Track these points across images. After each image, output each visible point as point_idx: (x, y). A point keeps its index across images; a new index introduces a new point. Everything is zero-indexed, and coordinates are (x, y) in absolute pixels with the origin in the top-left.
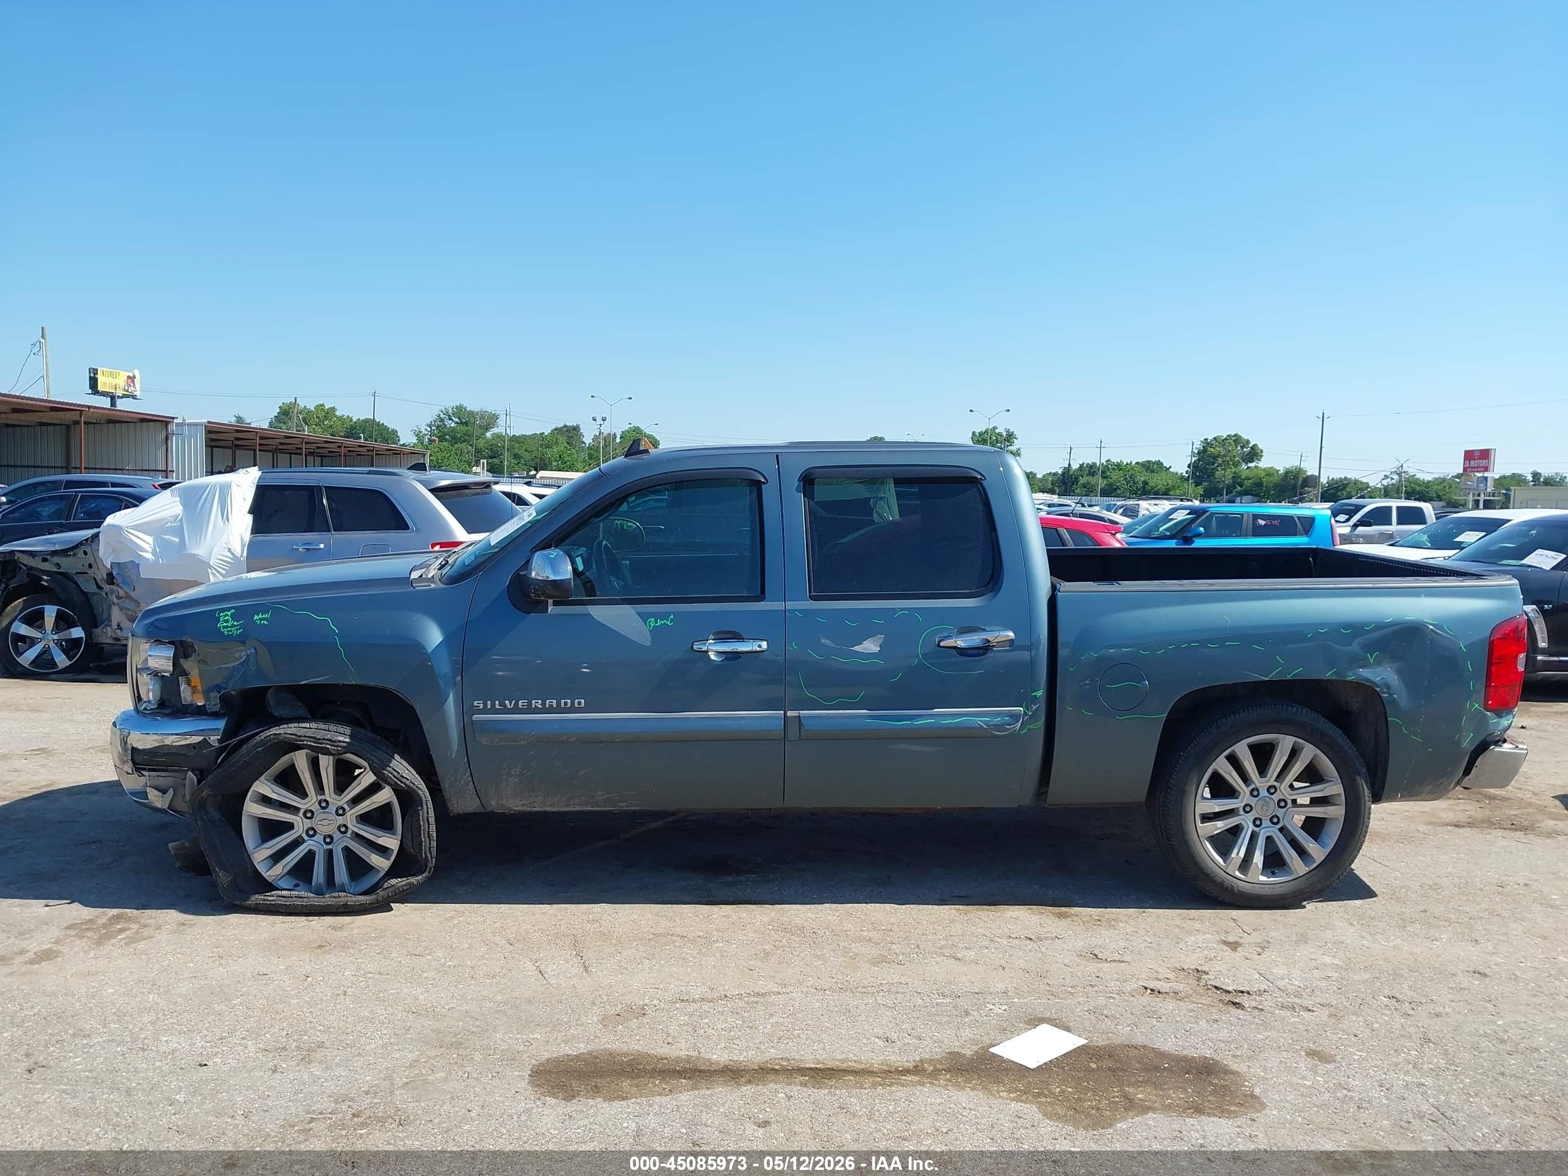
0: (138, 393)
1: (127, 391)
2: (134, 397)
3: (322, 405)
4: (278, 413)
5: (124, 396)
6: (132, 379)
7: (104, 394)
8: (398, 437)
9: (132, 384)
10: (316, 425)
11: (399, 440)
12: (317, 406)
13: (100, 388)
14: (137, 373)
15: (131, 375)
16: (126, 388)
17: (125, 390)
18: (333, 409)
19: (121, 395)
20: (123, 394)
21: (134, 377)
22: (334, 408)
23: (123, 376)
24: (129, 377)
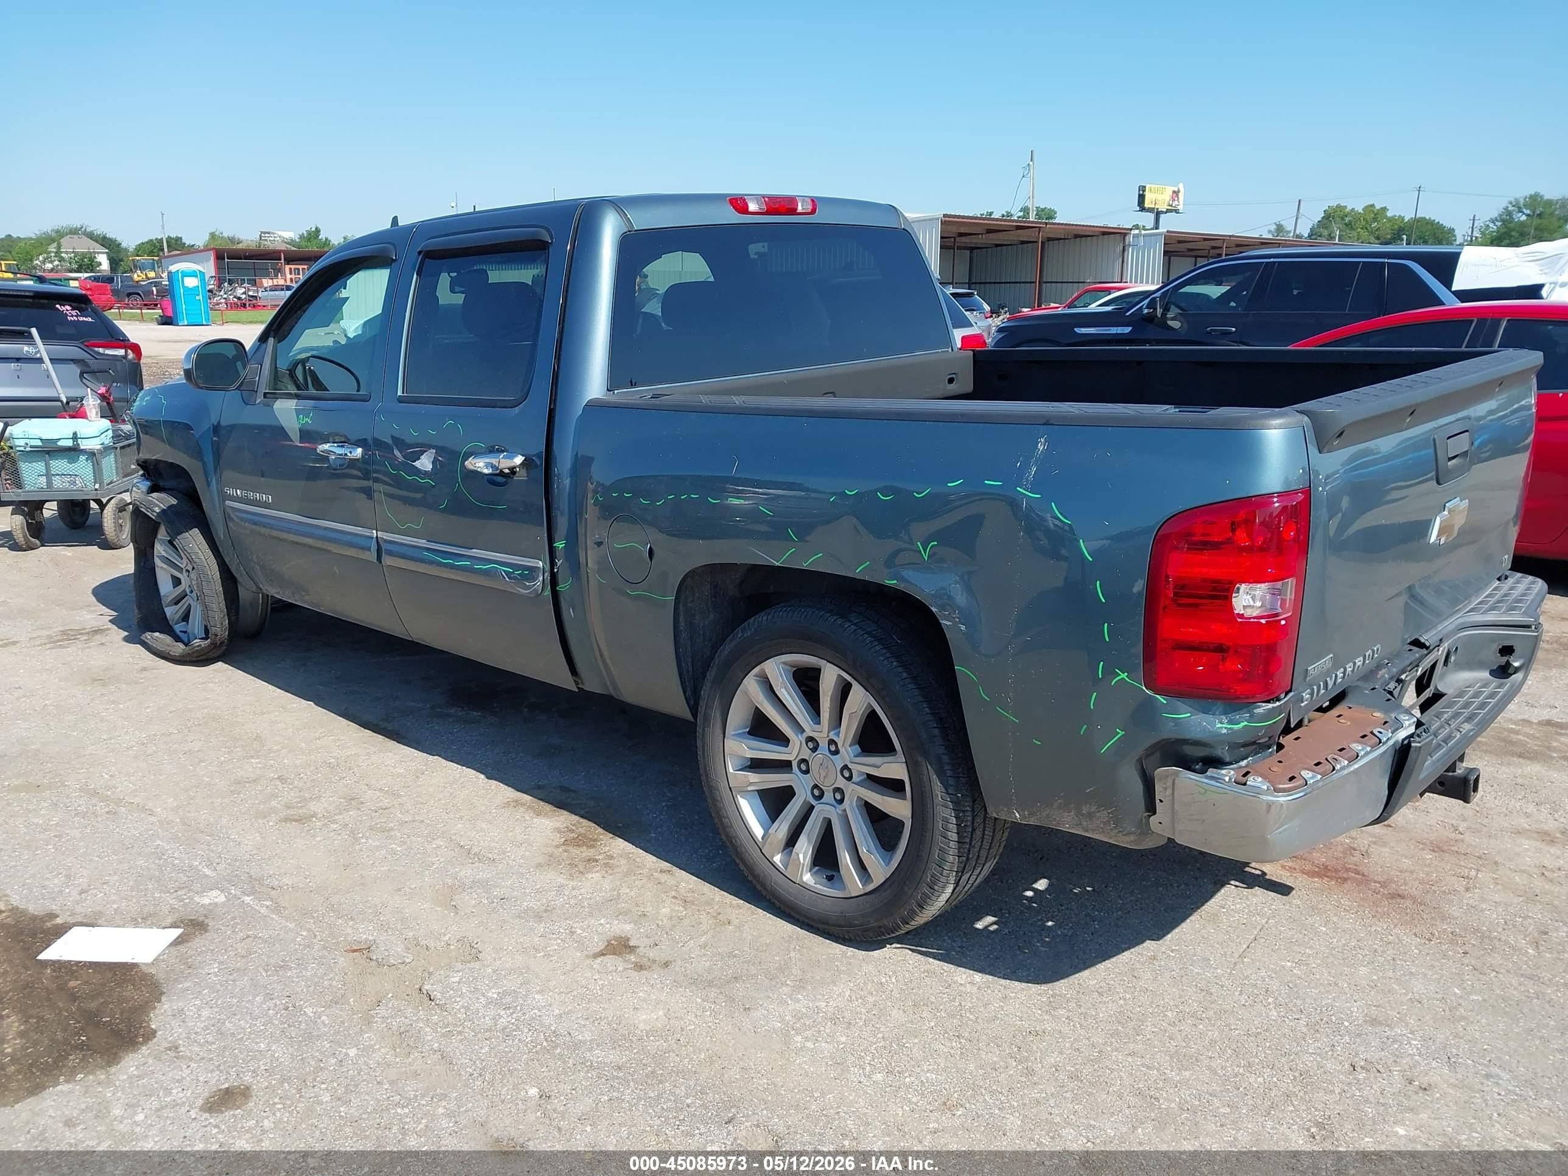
0: (1180, 208)
1: (1171, 206)
2: (1177, 211)
3: (1373, 206)
4: (1323, 218)
5: (1168, 211)
6: (1176, 193)
7: (1150, 210)
8: (1455, 236)
9: (1176, 199)
10: (1362, 228)
11: (1455, 240)
12: (1366, 207)
13: (1147, 205)
14: (1181, 187)
15: (1176, 189)
16: (1171, 203)
17: (1169, 205)
18: (1384, 209)
19: (1165, 210)
20: (1167, 210)
21: (1179, 191)
22: (1385, 207)
23: (1169, 190)
24: (1174, 192)
